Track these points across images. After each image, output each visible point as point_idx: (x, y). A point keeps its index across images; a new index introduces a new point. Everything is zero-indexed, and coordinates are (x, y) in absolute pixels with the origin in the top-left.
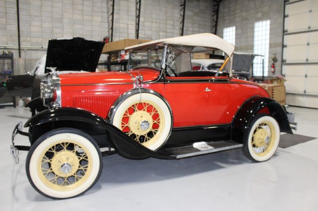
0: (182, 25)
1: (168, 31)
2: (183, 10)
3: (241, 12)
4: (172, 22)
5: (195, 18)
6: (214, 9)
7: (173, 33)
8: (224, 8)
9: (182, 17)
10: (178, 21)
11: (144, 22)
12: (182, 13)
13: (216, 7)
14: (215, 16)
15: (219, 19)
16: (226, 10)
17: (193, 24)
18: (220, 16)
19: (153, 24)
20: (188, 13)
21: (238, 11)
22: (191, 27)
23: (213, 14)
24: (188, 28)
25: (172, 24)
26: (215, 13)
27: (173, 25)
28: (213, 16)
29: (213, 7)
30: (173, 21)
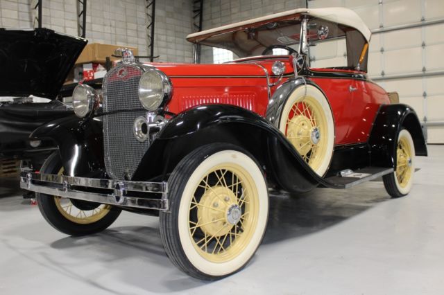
0: (150, 31)
1: (130, 39)
2: (151, 7)
3: (240, 11)
4: (136, 26)
5: (169, 20)
6: (194, 7)
7: (138, 44)
8: (211, 6)
9: (150, 19)
10: (143, 25)
11: (91, 23)
12: (150, 12)
13: (198, 5)
14: (198, 19)
15: (203, 23)
16: (215, 9)
17: (167, 29)
18: (205, 18)
19: (106, 28)
20: (158, 12)
21: (234, 11)
22: (163, 35)
23: (194, 15)
24: (159, 36)
25: (135, 28)
26: (197, 14)
27: (137, 31)
28: (194, 18)
29: (192, 5)
30: (137, 23)
